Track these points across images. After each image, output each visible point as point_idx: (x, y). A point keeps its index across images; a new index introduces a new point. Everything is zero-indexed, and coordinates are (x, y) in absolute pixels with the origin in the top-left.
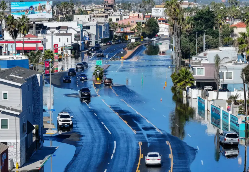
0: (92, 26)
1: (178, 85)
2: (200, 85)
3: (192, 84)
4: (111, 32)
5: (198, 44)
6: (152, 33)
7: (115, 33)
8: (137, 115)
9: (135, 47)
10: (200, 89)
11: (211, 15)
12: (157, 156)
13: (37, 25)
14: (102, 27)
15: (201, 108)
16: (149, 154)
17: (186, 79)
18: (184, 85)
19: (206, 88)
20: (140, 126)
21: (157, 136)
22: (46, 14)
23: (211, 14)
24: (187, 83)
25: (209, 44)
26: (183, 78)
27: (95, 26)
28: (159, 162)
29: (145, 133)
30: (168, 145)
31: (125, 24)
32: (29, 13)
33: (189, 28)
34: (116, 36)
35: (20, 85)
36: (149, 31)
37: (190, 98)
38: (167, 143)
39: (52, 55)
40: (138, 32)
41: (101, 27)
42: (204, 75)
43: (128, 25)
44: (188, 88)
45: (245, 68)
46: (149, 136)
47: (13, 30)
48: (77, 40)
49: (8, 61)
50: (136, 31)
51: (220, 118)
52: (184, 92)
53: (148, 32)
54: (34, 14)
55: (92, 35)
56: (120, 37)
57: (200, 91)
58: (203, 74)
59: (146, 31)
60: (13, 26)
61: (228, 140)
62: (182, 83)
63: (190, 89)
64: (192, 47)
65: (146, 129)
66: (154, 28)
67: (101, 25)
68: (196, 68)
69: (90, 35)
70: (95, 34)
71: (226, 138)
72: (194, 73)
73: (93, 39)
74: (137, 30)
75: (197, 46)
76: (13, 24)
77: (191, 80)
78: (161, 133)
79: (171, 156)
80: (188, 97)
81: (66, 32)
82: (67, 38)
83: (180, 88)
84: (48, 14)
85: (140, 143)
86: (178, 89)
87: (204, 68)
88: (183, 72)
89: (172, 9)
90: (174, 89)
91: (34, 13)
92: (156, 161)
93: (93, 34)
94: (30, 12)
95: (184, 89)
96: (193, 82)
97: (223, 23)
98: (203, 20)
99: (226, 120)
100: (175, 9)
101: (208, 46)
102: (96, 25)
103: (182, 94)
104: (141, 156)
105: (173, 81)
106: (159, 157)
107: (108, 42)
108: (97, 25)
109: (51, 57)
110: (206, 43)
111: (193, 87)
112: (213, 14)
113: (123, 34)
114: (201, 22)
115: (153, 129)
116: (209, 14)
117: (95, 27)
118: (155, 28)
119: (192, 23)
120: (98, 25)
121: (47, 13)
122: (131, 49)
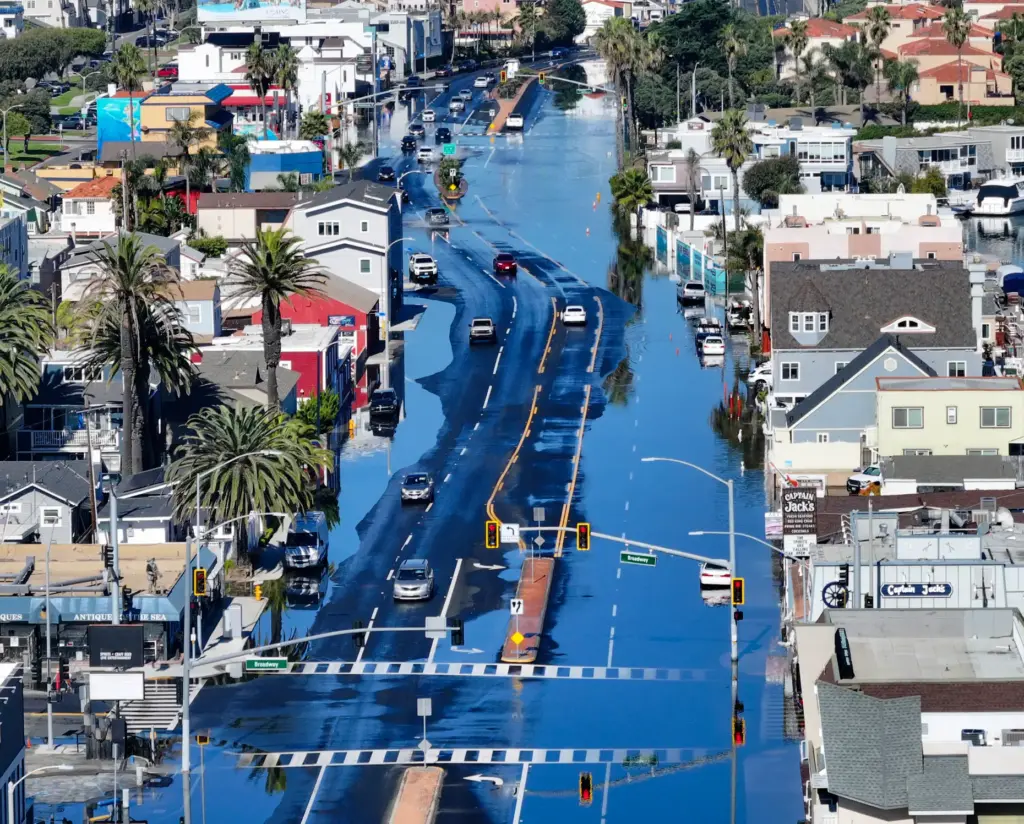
0: (396, 22)
1: (623, 202)
2: (668, 202)
3: (649, 200)
4: (447, 37)
5: (681, 91)
6: (564, 33)
7: (458, 41)
8: (543, 258)
9: (520, 85)
10: (663, 211)
11: (718, 12)
12: (580, 310)
13: (265, 36)
14: (424, 24)
15: (662, 246)
16: (568, 308)
17: (637, 189)
18: (634, 203)
19: (680, 207)
20: (551, 276)
21: (580, 290)
22: (289, 7)
23: (718, 9)
24: (639, 198)
25: (708, 93)
26: (632, 187)
27: (402, 22)
28: (582, 319)
29: (560, 286)
30: (596, 302)
31: (488, 11)
32: (245, 7)
33: (654, 62)
34: (460, 48)
35: (385, 210)
36: (555, 29)
37: (644, 228)
38: (596, 298)
39: (323, 124)
40: (523, 32)
41: (419, 25)
42: (674, 181)
43: (495, 12)
44: (641, 208)
45: (750, 170)
46: (566, 290)
47: (260, 77)
48: (365, 73)
49: (282, 155)
50: (518, 29)
51: (689, 263)
52: (633, 217)
53: (553, 32)
54: (256, 10)
55: (396, 50)
56: (471, 49)
57: (663, 215)
58: (672, 179)
59: (546, 29)
60: (261, 70)
61: (689, 292)
62: (630, 198)
63: (645, 210)
64: (669, 100)
65: (561, 280)
66: (568, 20)
67: (420, 18)
68: (659, 167)
69: (390, 51)
70: (405, 46)
71: (686, 290)
72: (655, 178)
73: (399, 59)
74: (521, 25)
75: (680, 96)
76: (261, 66)
77: (648, 192)
78: (587, 286)
79: (600, 315)
80: (640, 227)
81: (339, 56)
82: (345, 72)
83: (627, 207)
84: (295, 8)
85: (554, 300)
86: (622, 209)
87: (674, 166)
88: (631, 177)
89: (610, 45)
90: (615, 209)
91: (258, 6)
92: (578, 316)
93: (399, 48)
94: (248, 5)
95: (634, 210)
96: (650, 195)
97: (737, 48)
98: (698, 26)
99: (697, 266)
100: (615, 45)
101: (708, 98)
102: (405, 20)
103: (629, 221)
104: (556, 314)
105: (614, 191)
106: (583, 312)
107: (441, 69)
108: (408, 20)
109: (322, 127)
110: (699, 93)
111: (651, 206)
112: (725, 10)
113: (480, 41)
114: (692, 31)
115: (573, 280)
116: (714, 8)
117: (405, 26)
118: (574, 18)
119: (662, 50)
120: (412, 21)
121: (292, 5)
122: (510, 94)
